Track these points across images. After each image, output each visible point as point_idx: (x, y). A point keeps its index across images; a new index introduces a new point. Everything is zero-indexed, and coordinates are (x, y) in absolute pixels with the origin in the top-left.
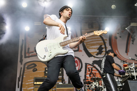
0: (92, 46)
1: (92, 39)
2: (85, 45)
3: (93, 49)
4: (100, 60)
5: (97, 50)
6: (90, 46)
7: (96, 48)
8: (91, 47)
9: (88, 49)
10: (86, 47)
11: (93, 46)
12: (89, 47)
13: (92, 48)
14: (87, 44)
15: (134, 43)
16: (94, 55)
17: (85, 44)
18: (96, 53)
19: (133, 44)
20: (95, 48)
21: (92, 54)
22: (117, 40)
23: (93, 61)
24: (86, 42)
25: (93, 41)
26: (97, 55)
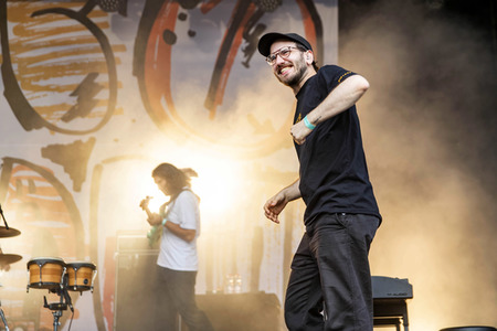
0: (46, 78)
1: (53, 44)
2: (16, 73)
3: (49, 93)
4: (78, 143)
5: (72, 95)
6: (37, 79)
7: (67, 88)
8: (42, 83)
9: (24, 92)
10: (19, 83)
11: (55, 76)
12: (33, 83)
13: (47, 88)
14: (23, 70)
15: (250, 63)
16: (51, 121)
17: (15, 67)
18: (63, 113)
19: (246, 65)
20: (59, 89)
21: (44, 116)
22: (174, 47)
23: (45, 146)
24: (21, 61)
25: (55, 55)
26: (66, 119)
